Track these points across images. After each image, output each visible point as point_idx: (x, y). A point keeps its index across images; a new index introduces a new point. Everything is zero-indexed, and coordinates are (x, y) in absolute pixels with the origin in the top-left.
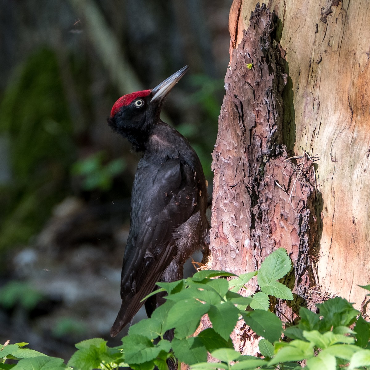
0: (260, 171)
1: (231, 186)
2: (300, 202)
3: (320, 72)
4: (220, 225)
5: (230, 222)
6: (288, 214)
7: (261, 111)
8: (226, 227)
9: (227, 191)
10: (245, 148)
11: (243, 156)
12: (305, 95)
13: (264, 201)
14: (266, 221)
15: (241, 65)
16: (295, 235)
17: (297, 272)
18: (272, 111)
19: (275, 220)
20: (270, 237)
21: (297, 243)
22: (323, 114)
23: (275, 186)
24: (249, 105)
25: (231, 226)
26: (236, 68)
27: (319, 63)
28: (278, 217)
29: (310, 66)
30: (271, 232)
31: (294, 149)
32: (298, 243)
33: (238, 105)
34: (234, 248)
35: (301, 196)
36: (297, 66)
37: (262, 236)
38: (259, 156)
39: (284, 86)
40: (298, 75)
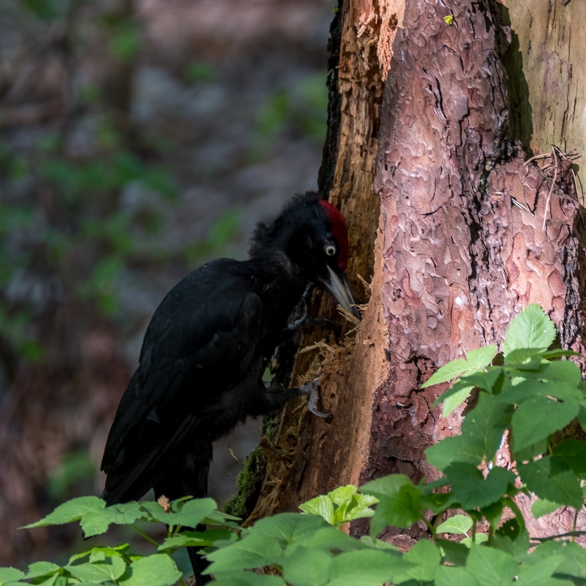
0: (480, 186)
1: (425, 213)
2: (563, 228)
3: (568, 18)
4: (405, 277)
5: (423, 271)
6: (541, 248)
7: (477, 90)
8: (416, 280)
9: (416, 223)
10: (449, 151)
11: (446, 163)
12: (544, 57)
13: (492, 231)
14: (498, 264)
15: (427, 19)
16: (556, 281)
17: (564, 339)
18: (498, 88)
19: (515, 259)
20: (507, 288)
21: (560, 294)
22: (579, 85)
23: (512, 207)
24: (453, 83)
25: (426, 277)
26: (419, 26)
27: (566, 5)
28: (520, 255)
29: (550, 11)
30: (508, 281)
31: (531, 145)
32: (563, 294)
33: (432, 84)
34: (433, 312)
35: (562, 218)
36: (525, 12)
37: (492, 289)
38: (479, 161)
39: (508, 46)
40: (528, 27)
